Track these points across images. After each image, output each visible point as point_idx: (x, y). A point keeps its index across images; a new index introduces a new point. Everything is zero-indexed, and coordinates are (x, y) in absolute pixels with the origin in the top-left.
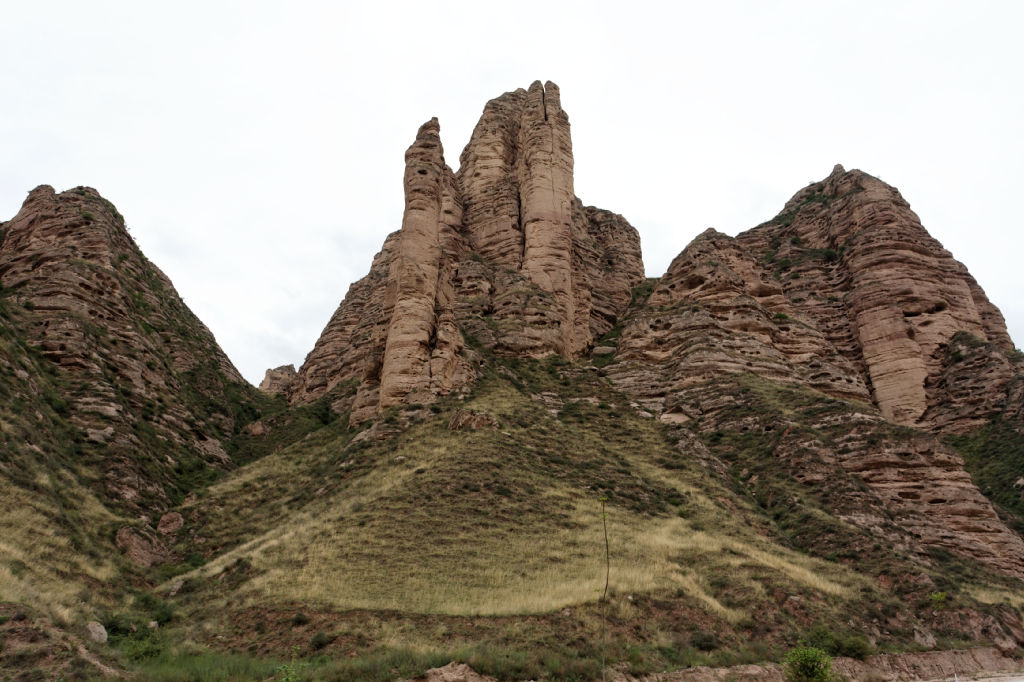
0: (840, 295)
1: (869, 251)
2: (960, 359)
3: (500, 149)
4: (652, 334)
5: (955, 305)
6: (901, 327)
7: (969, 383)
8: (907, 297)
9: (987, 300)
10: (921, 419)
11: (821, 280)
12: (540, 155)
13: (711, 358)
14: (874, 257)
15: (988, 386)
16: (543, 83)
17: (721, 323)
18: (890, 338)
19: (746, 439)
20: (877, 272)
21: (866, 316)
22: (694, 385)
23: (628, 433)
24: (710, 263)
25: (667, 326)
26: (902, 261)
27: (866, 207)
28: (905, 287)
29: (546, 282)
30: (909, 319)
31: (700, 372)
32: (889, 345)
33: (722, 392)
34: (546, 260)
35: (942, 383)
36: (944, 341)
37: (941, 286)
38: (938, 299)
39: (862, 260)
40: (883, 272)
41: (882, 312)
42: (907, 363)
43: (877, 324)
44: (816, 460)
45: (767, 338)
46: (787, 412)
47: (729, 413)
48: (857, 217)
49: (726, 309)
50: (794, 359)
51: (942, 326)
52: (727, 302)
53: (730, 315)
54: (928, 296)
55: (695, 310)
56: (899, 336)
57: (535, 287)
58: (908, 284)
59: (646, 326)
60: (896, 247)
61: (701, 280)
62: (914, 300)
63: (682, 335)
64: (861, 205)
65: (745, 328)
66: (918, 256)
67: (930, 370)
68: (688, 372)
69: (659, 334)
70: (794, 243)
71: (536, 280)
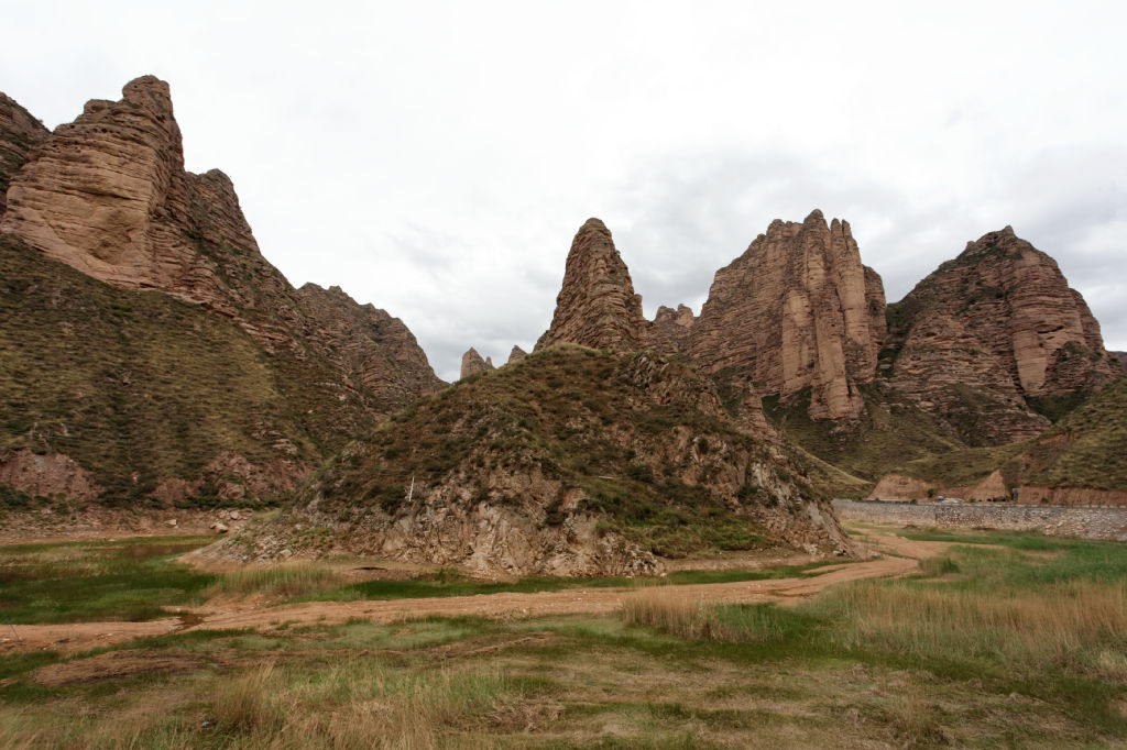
0: (1004, 319)
1: (1022, 298)
2: (1065, 359)
3: (822, 263)
4: (912, 362)
5: (1069, 325)
6: (1036, 342)
7: (1068, 372)
8: (1041, 324)
9: (1091, 315)
10: (1042, 387)
11: (993, 311)
12: (849, 273)
13: (942, 378)
14: (1025, 302)
15: (1077, 374)
16: (840, 222)
17: (945, 357)
18: (1030, 348)
19: (962, 417)
20: (1026, 310)
21: (1017, 335)
22: (935, 389)
23: (920, 421)
24: (938, 325)
25: (919, 359)
26: (1041, 304)
27: (1024, 269)
28: (1041, 319)
29: (859, 340)
30: (1041, 335)
31: (937, 383)
32: (1029, 351)
33: (949, 394)
34: (859, 329)
35: (1055, 370)
36: (1059, 347)
37: (1062, 315)
38: (1060, 324)
39: (1018, 303)
40: (1029, 310)
41: (1025, 333)
42: (1037, 360)
43: (1023, 340)
44: (992, 430)
45: (967, 364)
46: (980, 407)
47: (953, 404)
48: (1017, 273)
49: (947, 350)
50: (980, 371)
51: (1059, 339)
52: (948, 346)
53: (949, 353)
54: (1053, 323)
55: (933, 351)
56: (1035, 347)
57: (856, 344)
58: (1042, 317)
59: (908, 359)
60: (1039, 295)
61: (934, 334)
62: (1046, 326)
63: (927, 363)
64: (1020, 268)
65: (957, 359)
66: (1051, 299)
67: (1050, 362)
68: (932, 383)
69: (915, 362)
70: (978, 284)
71: (855, 339)
